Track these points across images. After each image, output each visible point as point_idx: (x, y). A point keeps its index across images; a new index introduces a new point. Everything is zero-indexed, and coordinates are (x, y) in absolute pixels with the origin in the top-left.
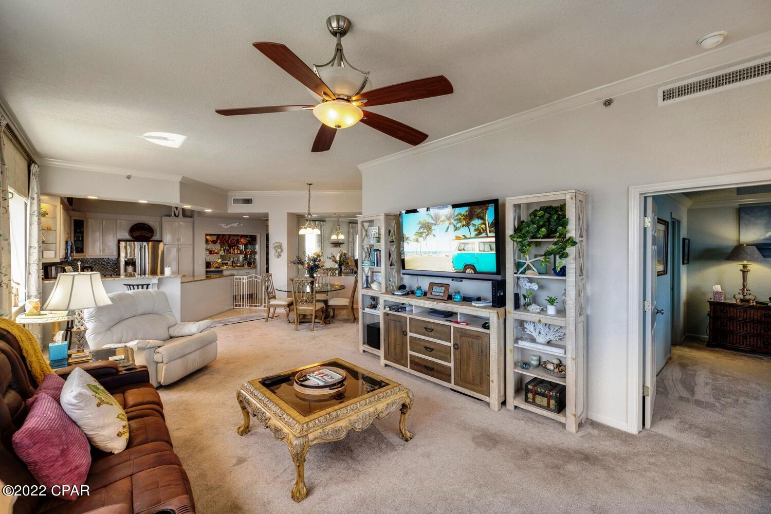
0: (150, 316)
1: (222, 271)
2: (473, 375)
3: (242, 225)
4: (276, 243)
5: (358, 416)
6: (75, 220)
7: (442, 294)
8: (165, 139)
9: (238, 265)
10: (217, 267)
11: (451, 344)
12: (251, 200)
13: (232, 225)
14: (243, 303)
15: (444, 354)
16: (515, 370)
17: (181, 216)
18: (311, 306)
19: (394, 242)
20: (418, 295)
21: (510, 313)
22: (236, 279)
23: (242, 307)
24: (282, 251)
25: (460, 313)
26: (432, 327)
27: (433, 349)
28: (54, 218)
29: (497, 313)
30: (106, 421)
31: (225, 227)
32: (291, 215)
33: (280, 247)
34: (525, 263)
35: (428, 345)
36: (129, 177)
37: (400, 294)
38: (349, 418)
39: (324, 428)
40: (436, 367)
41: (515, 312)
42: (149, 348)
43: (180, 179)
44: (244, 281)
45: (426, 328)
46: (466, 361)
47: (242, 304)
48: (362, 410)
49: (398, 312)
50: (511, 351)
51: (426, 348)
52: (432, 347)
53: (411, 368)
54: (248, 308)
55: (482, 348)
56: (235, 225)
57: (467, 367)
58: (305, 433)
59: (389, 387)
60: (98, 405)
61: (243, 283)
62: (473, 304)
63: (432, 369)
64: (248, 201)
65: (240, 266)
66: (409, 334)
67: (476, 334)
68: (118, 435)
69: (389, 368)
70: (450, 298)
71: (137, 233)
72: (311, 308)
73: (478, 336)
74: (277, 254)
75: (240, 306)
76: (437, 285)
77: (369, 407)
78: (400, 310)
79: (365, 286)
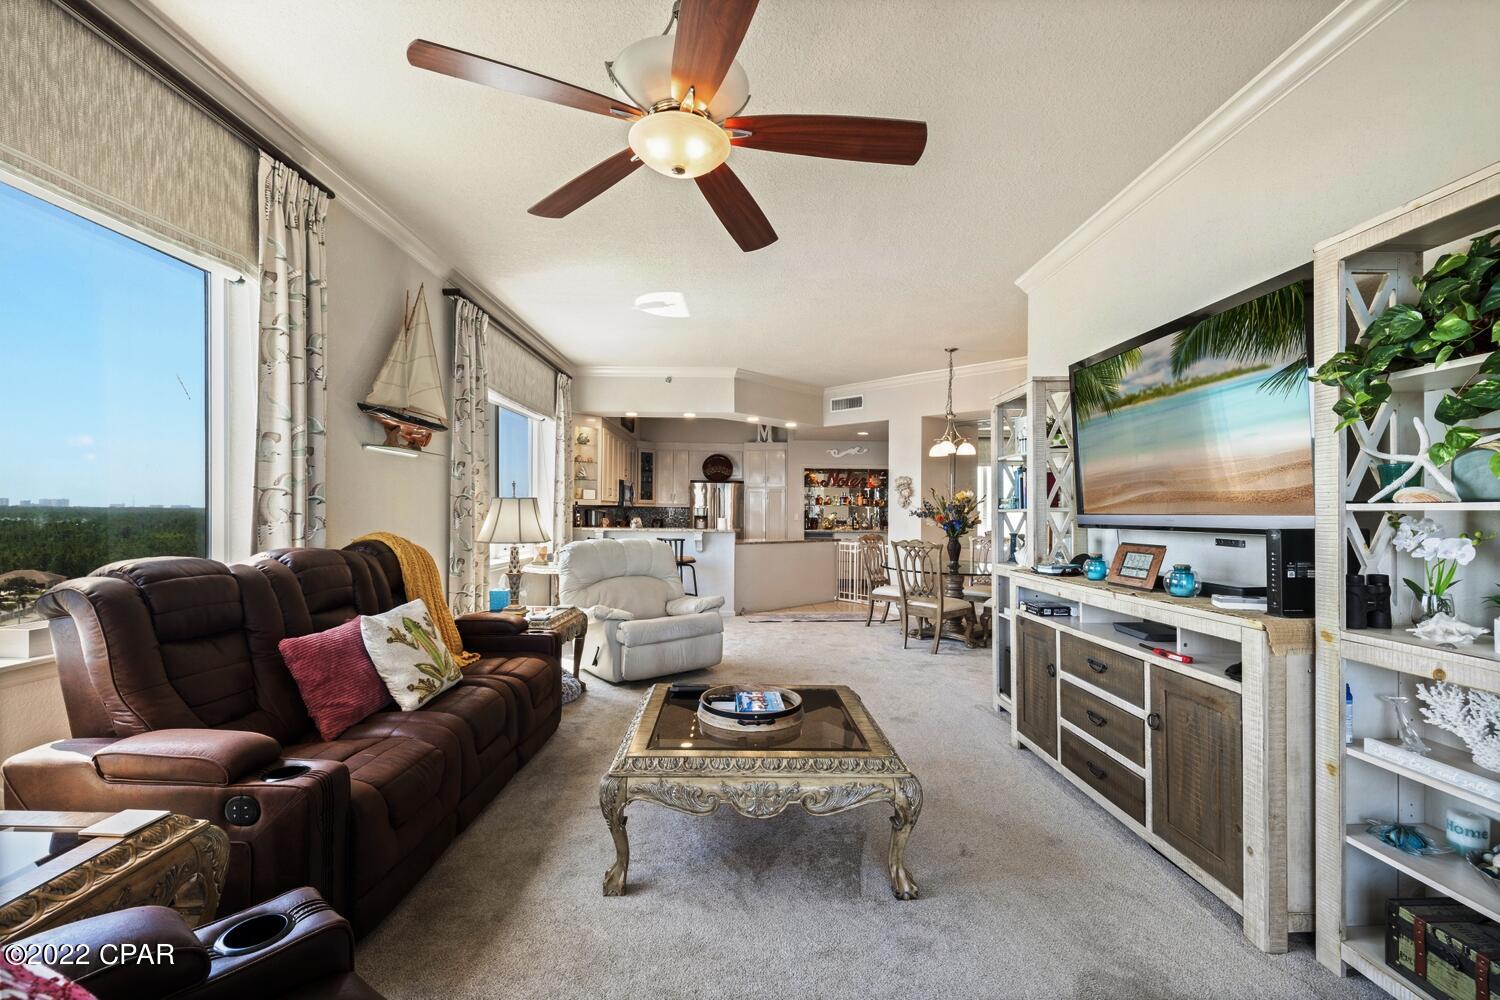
0: (644, 580)
1: (831, 535)
2: (1199, 815)
3: (865, 450)
4: (901, 478)
5: (746, 783)
6: (642, 453)
7: (1143, 574)
8: (662, 304)
9: (864, 525)
10: (827, 528)
11: (1143, 713)
12: (860, 398)
13: (848, 452)
14: (852, 591)
15: (1127, 737)
16: (1350, 840)
17: (770, 440)
18: (933, 602)
19: (1066, 447)
20: (1091, 575)
21: (1328, 636)
22: (842, 546)
23: (849, 600)
24: (911, 493)
25: (1182, 629)
26: (1103, 659)
27: (1104, 722)
28: (596, 446)
29: (1265, 629)
30: (397, 664)
31: (837, 456)
32: (927, 420)
33: (909, 485)
34: (1410, 465)
35: (1095, 708)
36: (669, 380)
37: (1051, 571)
38: (724, 780)
39: (663, 779)
40: (1110, 771)
41: (1346, 635)
42: (610, 619)
43: (734, 373)
44: (854, 551)
45: (1091, 662)
46: (1181, 771)
47: (850, 593)
48: (761, 775)
49: (1042, 615)
50: (1331, 768)
51: (1091, 714)
52: (1104, 713)
53: (1064, 762)
54: (859, 601)
55: (1221, 738)
56: (854, 451)
57: (1184, 787)
58: (623, 773)
59: (866, 754)
60: (390, 641)
61: (853, 554)
62: (1215, 603)
63: (1103, 776)
64: (855, 402)
65: (867, 528)
66: (1061, 674)
67: (1204, 692)
68: (408, 687)
69: (1028, 754)
70: (1160, 585)
71: (712, 470)
72: (934, 606)
73: (1211, 699)
74: (902, 500)
75: (847, 596)
76: (1135, 548)
77: (780, 775)
78: (1048, 612)
79: (1007, 556)
